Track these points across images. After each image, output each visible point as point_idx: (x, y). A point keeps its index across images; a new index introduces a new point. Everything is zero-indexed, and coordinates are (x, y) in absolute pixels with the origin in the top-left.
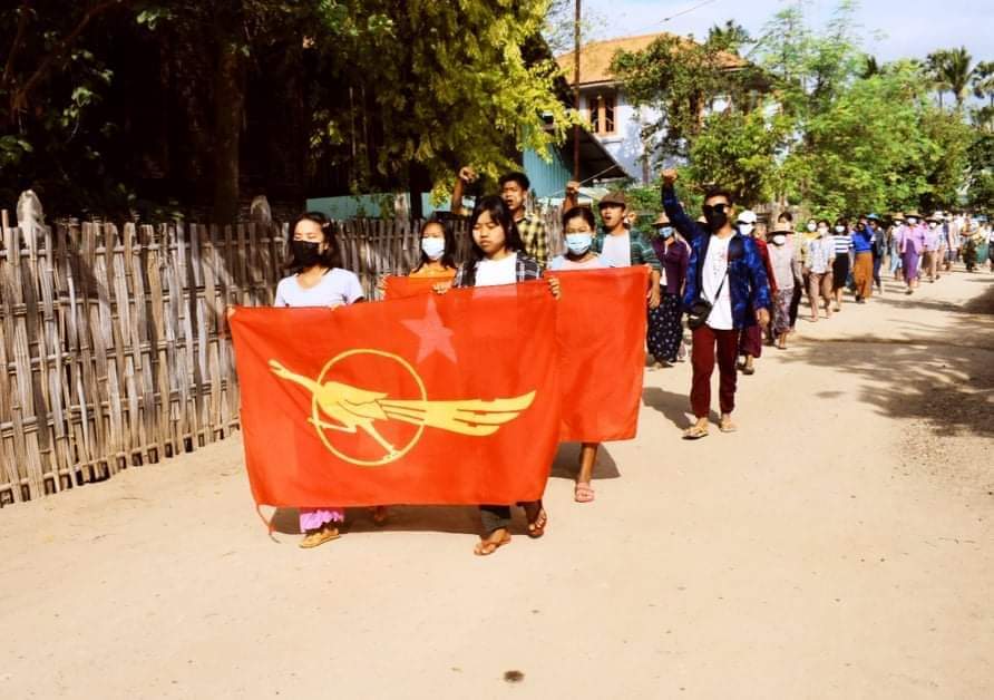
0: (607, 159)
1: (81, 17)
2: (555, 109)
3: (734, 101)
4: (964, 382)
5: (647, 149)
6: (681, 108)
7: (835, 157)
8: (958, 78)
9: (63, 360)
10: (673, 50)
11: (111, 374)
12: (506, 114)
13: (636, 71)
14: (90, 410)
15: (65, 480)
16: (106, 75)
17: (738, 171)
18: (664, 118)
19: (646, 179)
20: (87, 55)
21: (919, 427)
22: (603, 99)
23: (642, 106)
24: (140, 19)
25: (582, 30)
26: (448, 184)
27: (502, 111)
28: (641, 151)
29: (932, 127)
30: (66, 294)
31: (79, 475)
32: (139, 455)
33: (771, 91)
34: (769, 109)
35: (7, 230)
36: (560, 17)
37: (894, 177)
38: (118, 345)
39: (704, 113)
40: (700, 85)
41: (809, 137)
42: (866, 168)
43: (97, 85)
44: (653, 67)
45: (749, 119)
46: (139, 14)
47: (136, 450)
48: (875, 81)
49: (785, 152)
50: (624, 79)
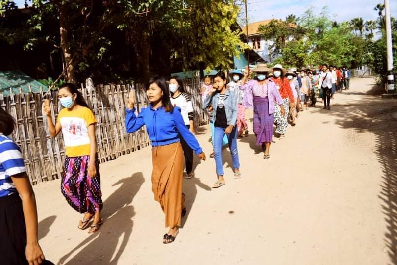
0: (258, 57)
1: (102, 27)
2: (241, 44)
3: (294, 37)
4: (365, 116)
5: (270, 53)
6: (279, 40)
7: (325, 51)
8: (360, 26)
9: (101, 125)
10: (276, 24)
11: (115, 129)
12: (226, 46)
13: (265, 31)
14: (109, 139)
15: (103, 160)
16: (109, 43)
17: (296, 58)
18: (274, 44)
19: (270, 61)
20: (104, 38)
21: (352, 131)
22: (256, 39)
23: (268, 40)
24: (118, 27)
25: (248, 21)
26: (211, 67)
27: (225, 46)
28: (269, 53)
29: (353, 41)
30: (101, 107)
31: (107, 158)
32: (124, 152)
33: (305, 34)
34: (305, 39)
35: (83, 89)
36: (241, 17)
37: (343, 56)
38: (117, 120)
39: (286, 41)
40: (284, 33)
41: (317, 46)
42: (335, 54)
43: (106, 46)
44: (271, 29)
45: (299, 42)
46: (117, 26)
47: (123, 150)
48: (335, 29)
49: (310, 51)
50: (262, 33)
